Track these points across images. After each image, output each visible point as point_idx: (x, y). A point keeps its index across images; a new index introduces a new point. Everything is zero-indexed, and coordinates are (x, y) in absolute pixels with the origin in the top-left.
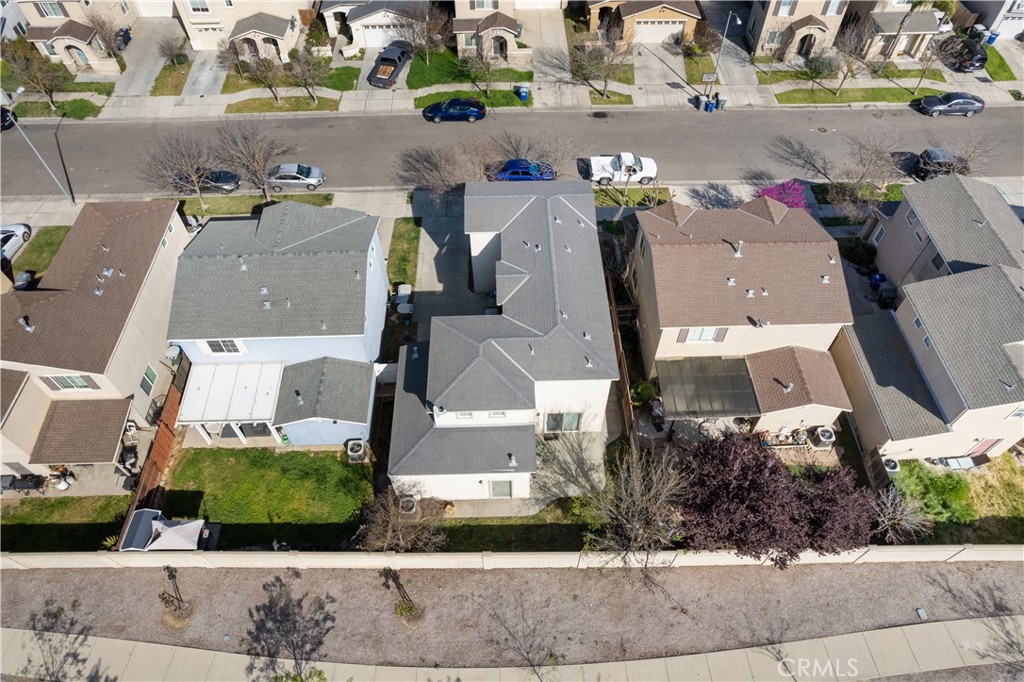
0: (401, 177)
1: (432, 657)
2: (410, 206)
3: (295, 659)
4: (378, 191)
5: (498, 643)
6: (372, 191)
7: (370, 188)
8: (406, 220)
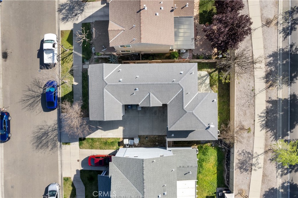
0: (52, 149)
1: (252, 122)
2: (71, 144)
3: (253, 158)
4: (61, 158)
5: (249, 105)
6: (61, 161)
7: (59, 162)
8: (80, 145)
